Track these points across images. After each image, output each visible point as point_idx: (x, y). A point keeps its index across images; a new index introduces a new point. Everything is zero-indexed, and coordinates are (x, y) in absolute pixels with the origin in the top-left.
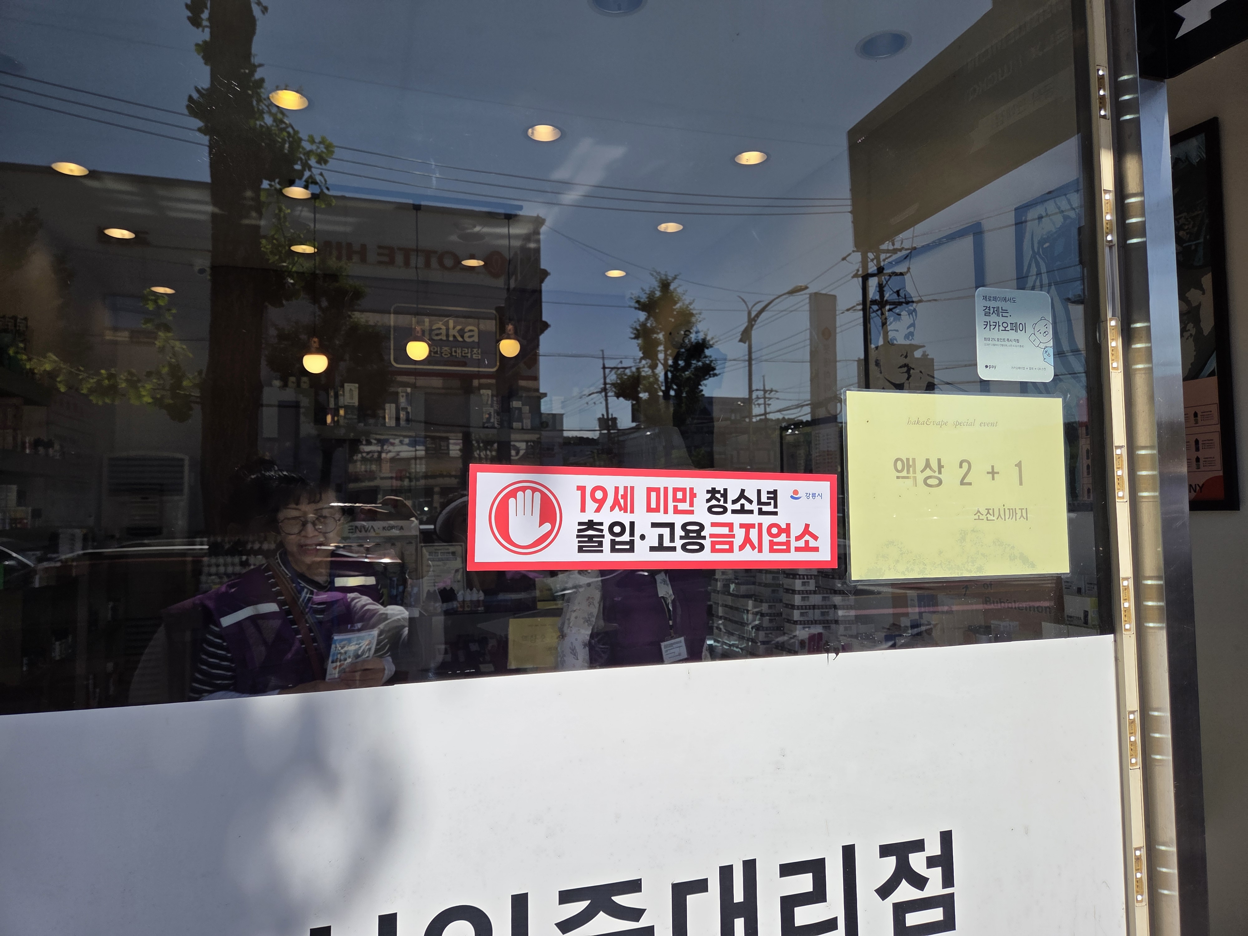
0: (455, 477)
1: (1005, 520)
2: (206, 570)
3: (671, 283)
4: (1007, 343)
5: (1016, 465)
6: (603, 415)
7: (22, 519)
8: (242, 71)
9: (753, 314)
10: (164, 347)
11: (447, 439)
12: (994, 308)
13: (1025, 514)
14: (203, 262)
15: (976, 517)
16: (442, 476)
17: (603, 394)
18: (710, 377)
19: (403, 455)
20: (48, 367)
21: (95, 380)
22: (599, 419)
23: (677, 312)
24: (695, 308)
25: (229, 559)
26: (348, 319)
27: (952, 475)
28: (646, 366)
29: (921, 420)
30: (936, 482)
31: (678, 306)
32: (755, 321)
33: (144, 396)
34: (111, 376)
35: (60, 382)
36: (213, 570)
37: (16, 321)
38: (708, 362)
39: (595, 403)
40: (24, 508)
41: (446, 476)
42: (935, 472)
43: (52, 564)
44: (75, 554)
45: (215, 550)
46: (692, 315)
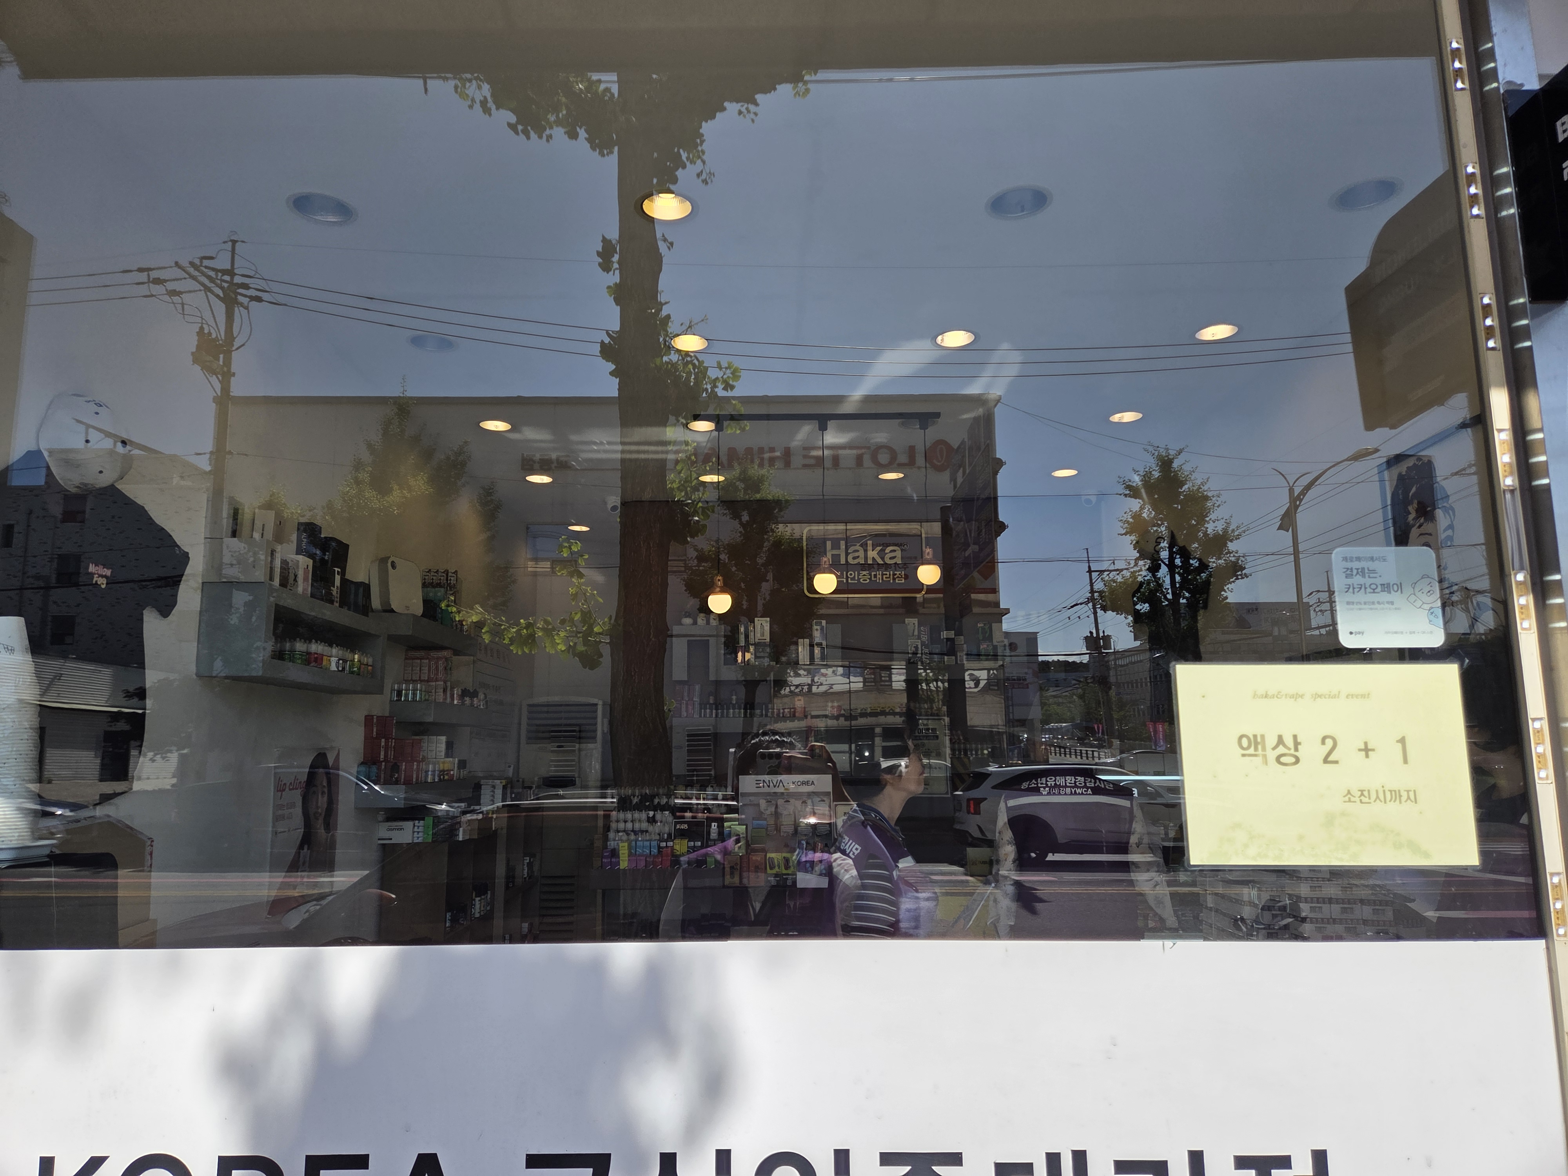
0: (900, 714)
1: (1385, 802)
2: (613, 825)
3: (1173, 459)
4: (1377, 606)
5: (1398, 741)
6: (1091, 633)
7: (449, 770)
8: (650, 311)
9: (1297, 491)
10: (577, 594)
11: (889, 668)
12: (1357, 569)
13: (1413, 797)
14: (614, 500)
15: (1347, 799)
16: (883, 713)
17: (1090, 605)
18: (1237, 579)
19: (836, 688)
20: (475, 619)
21: (514, 630)
22: (1086, 638)
23: (1185, 496)
24: (1211, 488)
25: (637, 815)
26: (771, 534)
27: (1312, 751)
28: (1143, 568)
29: (1270, 693)
30: (1293, 760)
31: (1186, 487)
32: (1301, 501)
33: (558, 644)
34: (529, 626)
35: (485, 633)
36: (621, 826)
37: (447, 575)
38: (1233, 559)
39: (1079, 617)
40: (451, 759)
41: (889, 714)
42: (1289, 749)
43: (475, 817)
44: (495, 806)
45: (624, 804)
46: (1207, 498)
